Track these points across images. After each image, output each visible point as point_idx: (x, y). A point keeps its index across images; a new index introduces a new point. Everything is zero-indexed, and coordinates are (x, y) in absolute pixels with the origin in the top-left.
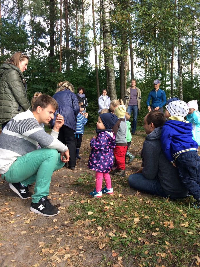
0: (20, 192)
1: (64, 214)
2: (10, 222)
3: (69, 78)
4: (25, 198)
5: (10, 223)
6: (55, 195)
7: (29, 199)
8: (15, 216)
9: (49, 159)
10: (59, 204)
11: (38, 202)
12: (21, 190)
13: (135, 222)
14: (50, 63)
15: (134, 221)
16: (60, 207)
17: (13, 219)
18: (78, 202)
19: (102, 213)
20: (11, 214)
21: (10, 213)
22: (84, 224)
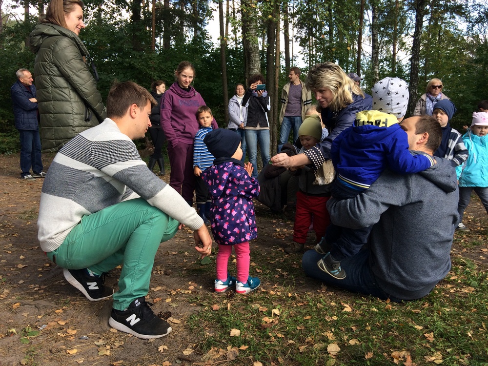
0: (86, 287)
1: (179, 334)
2: (68, 351)
3: (169, 62)
4: (96, 300)
5: (68, 355)
6: (158, 292)
7: (106, 300)
8: (79, 338)
9: (151, 221)
10: (169, 312)
11: (126, 309)
12: (88, 284)
13: (331, 353)
14: (134, 33)
15: (329, 349)
16: (171, 319)
17: (74, 345)
18: (206, 308)
19: (258, 333)
20: (70, 333)
21: (67, 333)
22: (225, 357)
